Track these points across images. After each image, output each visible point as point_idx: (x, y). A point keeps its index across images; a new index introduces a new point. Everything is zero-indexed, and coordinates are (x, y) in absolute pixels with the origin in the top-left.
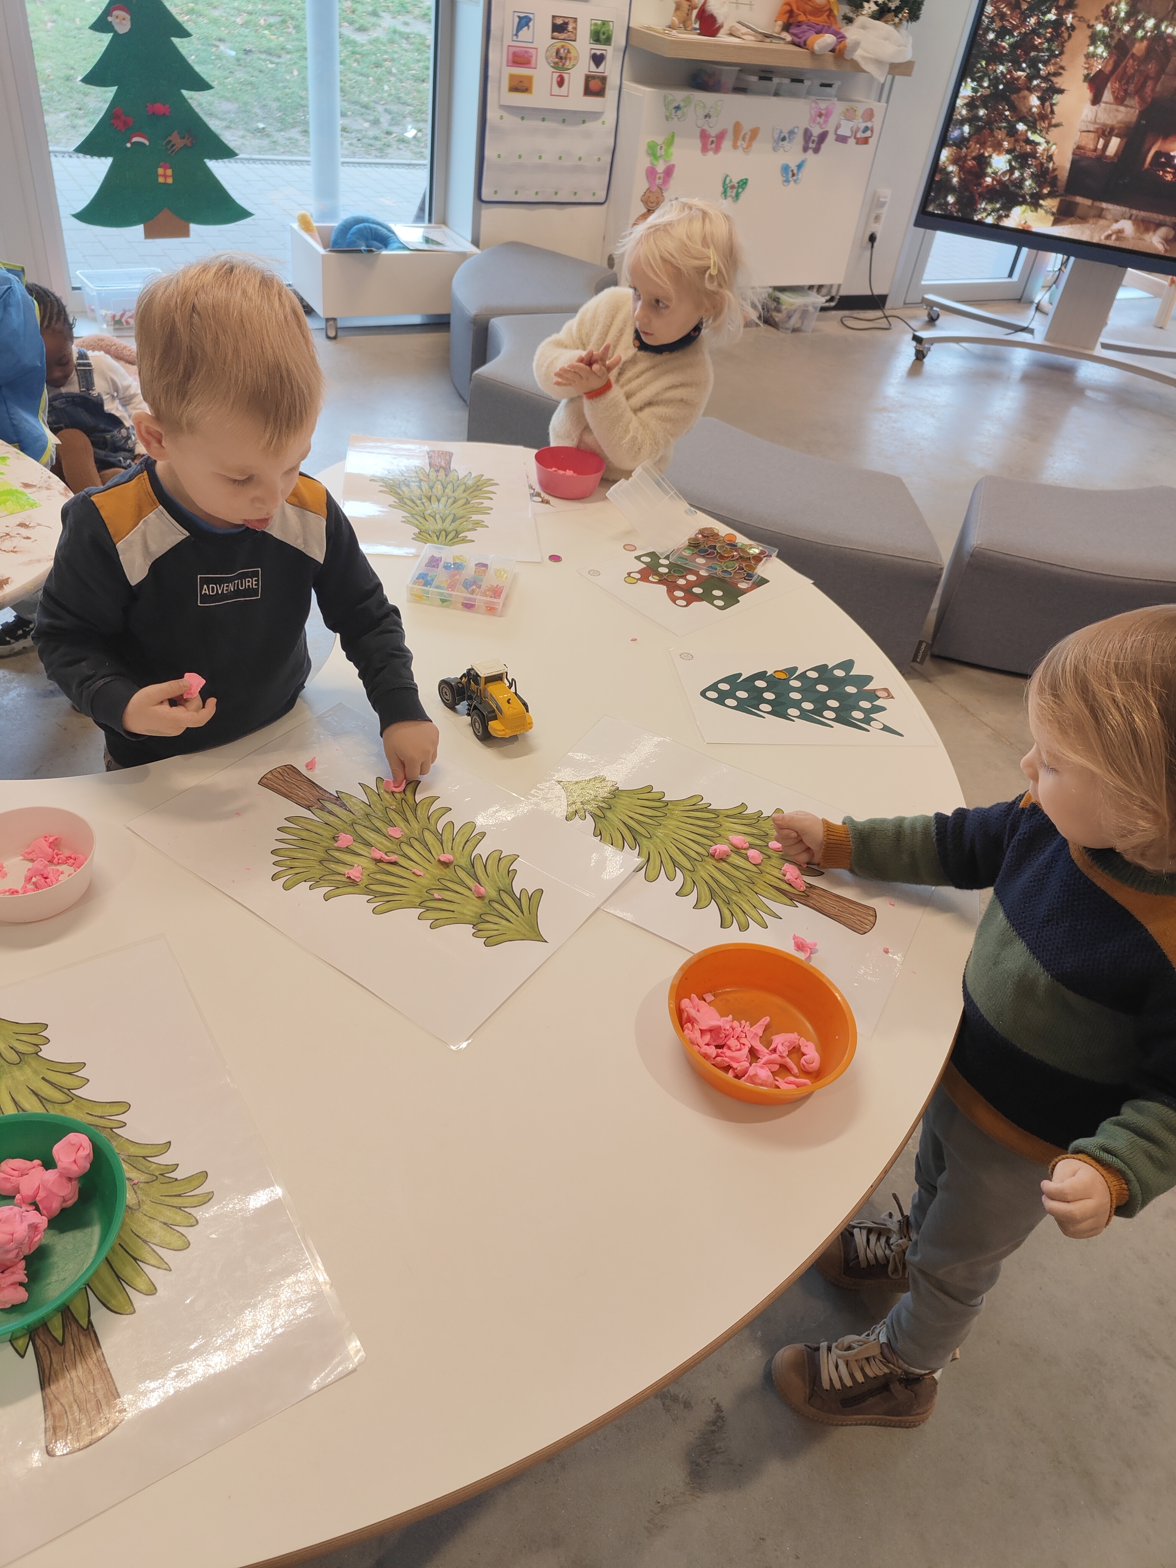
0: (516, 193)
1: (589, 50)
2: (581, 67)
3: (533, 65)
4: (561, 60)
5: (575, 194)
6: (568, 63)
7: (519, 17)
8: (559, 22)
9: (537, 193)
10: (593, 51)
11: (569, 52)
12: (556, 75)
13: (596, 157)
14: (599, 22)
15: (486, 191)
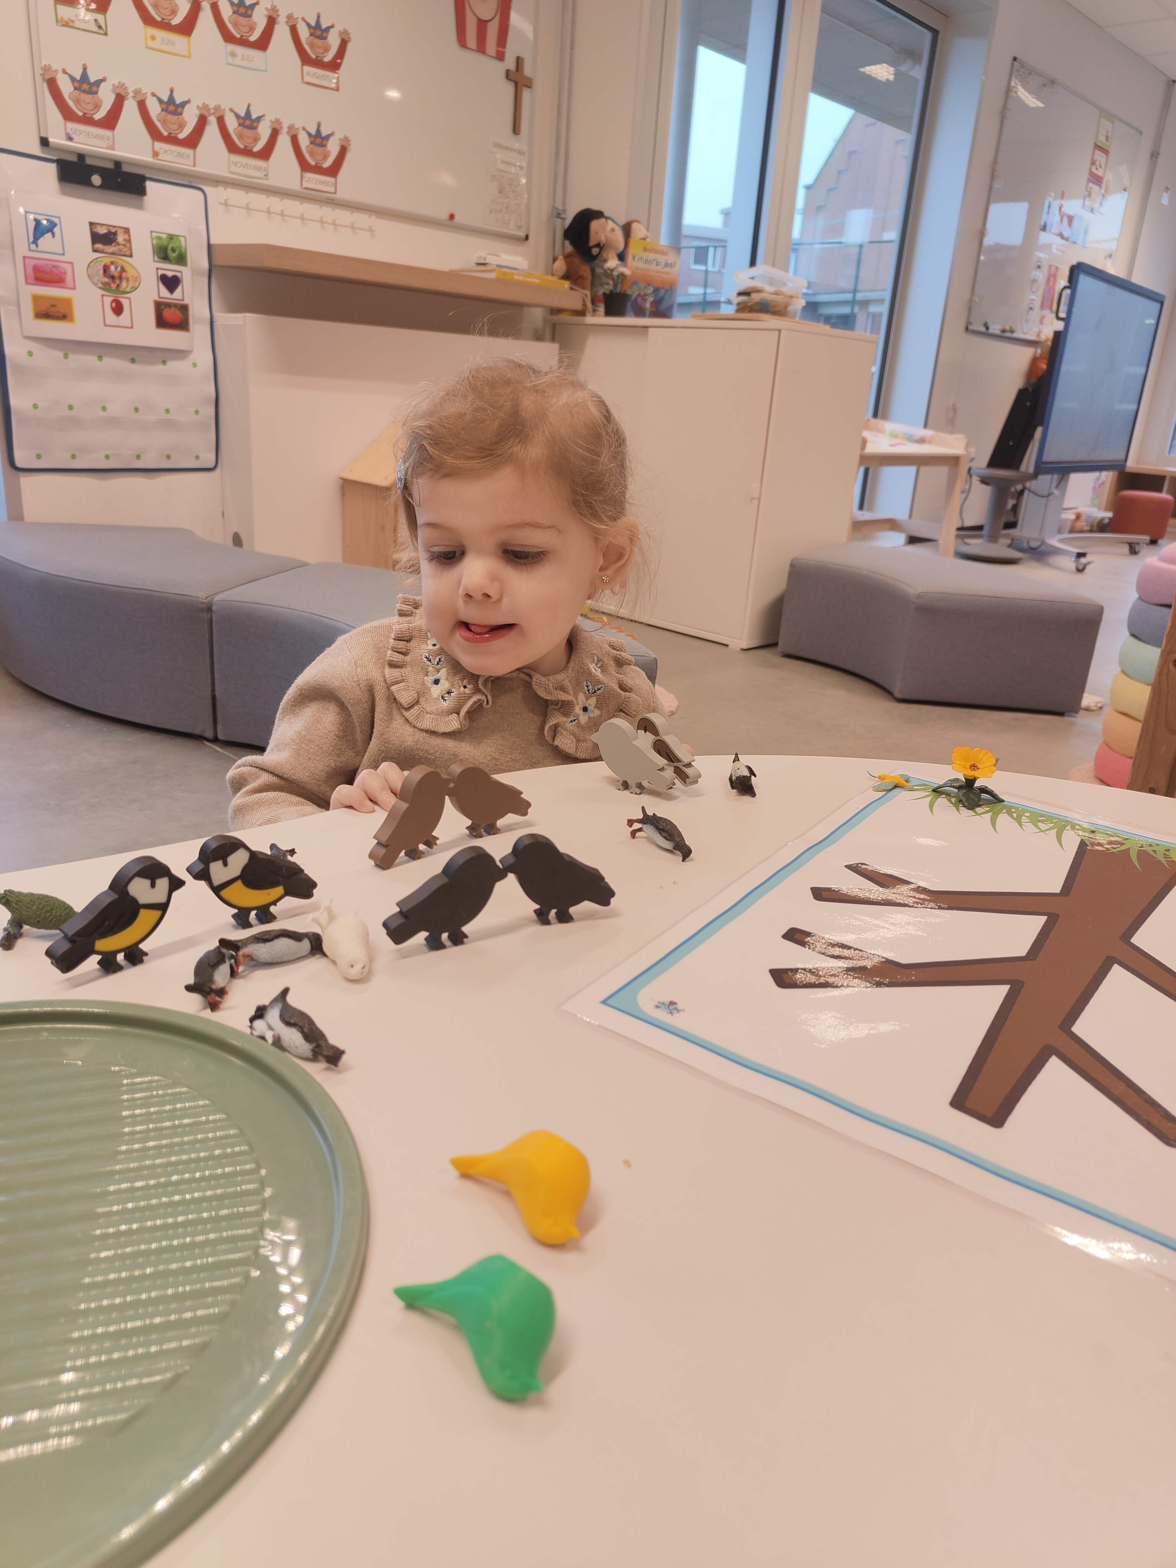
0: (74, 457)
1: (155, 270)
2: (147, 291)
3: (69, 284)
4: (113, 280)
5: (169, 456)
6: (124, 284)
7: (36, 219)
8: (102, 231)
9: (107, 457)
10: (161, 272)
11: (123, 270)
12: (108, 300)
13: (193, 410)
14: (164, 236)
15: (21, 454)
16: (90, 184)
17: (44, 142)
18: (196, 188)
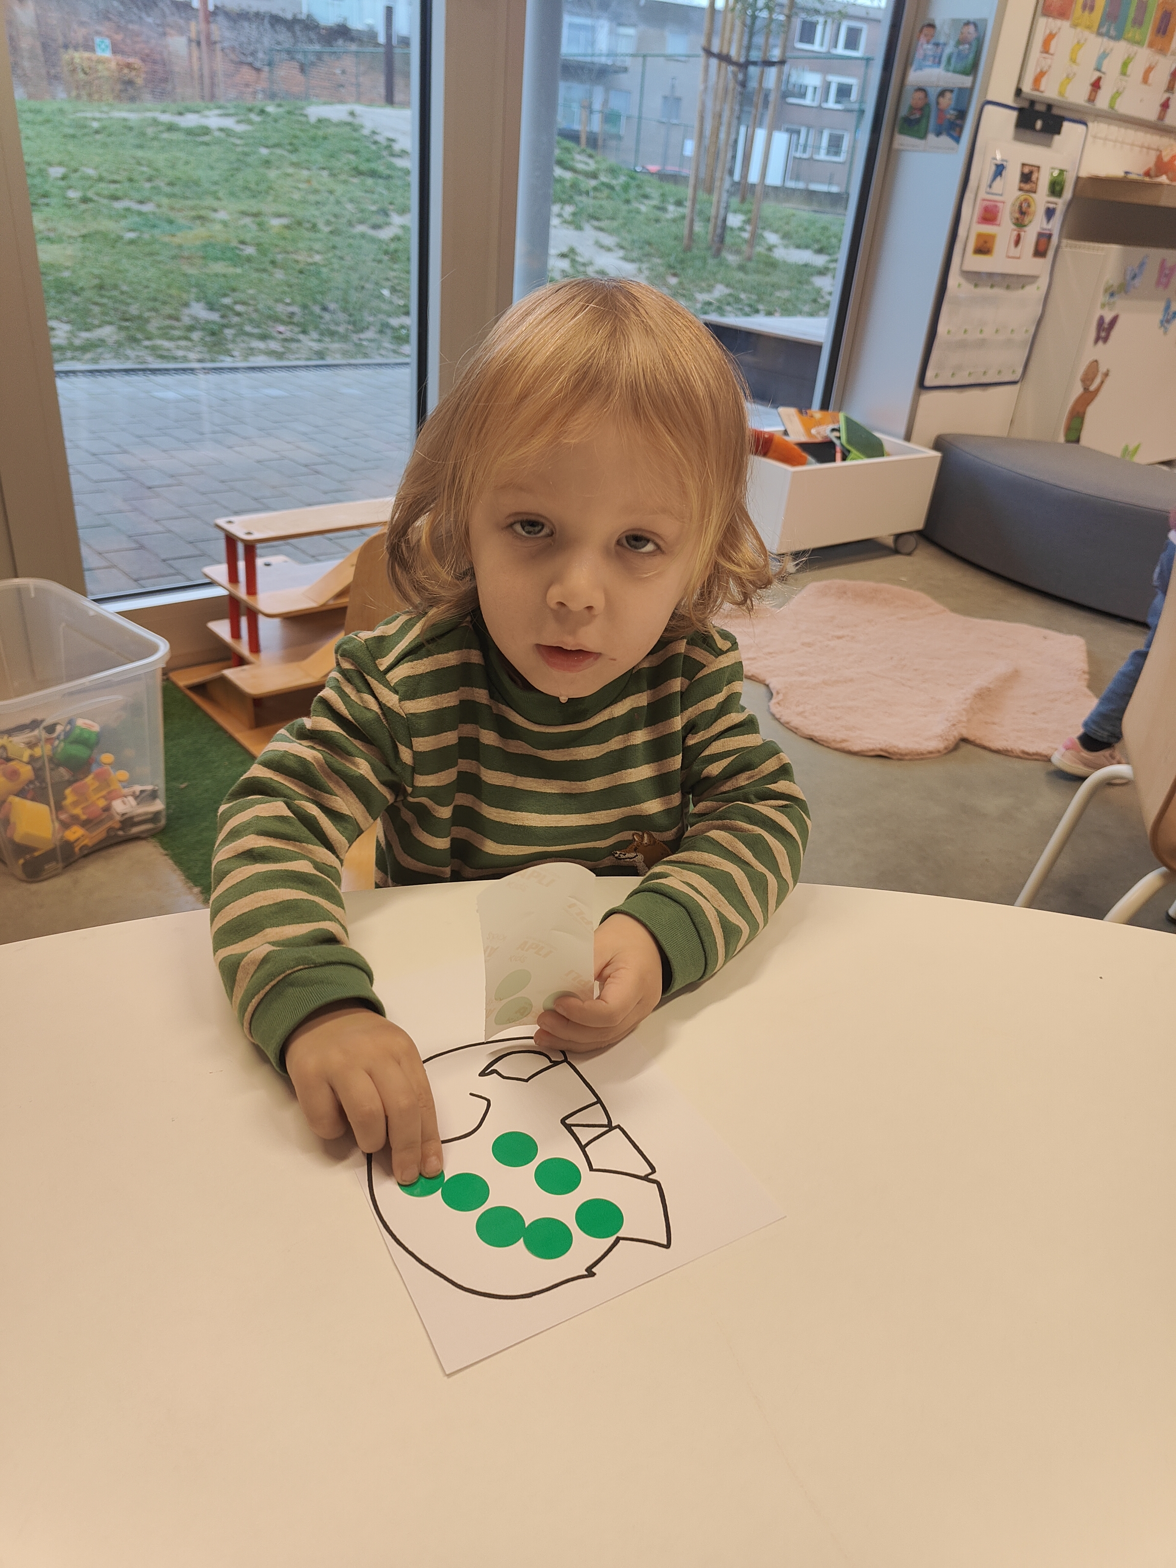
0: (954, 375)
1: (1045, 204)
2: (1037, 224)
3: (998, 222)
4: (1022, 215)
5: (1000, 372)
6: (1026, 219)
7: (998, 166)
8: (1026, 170)
9: (970, 374)
10: (1048, 205)
11: (1029, 205)
12: (1015, 233)
13: (1025, 329)
14: (1058, 171)
15: (930, 374)
16: (1032, 127)
18: (1085, 124)
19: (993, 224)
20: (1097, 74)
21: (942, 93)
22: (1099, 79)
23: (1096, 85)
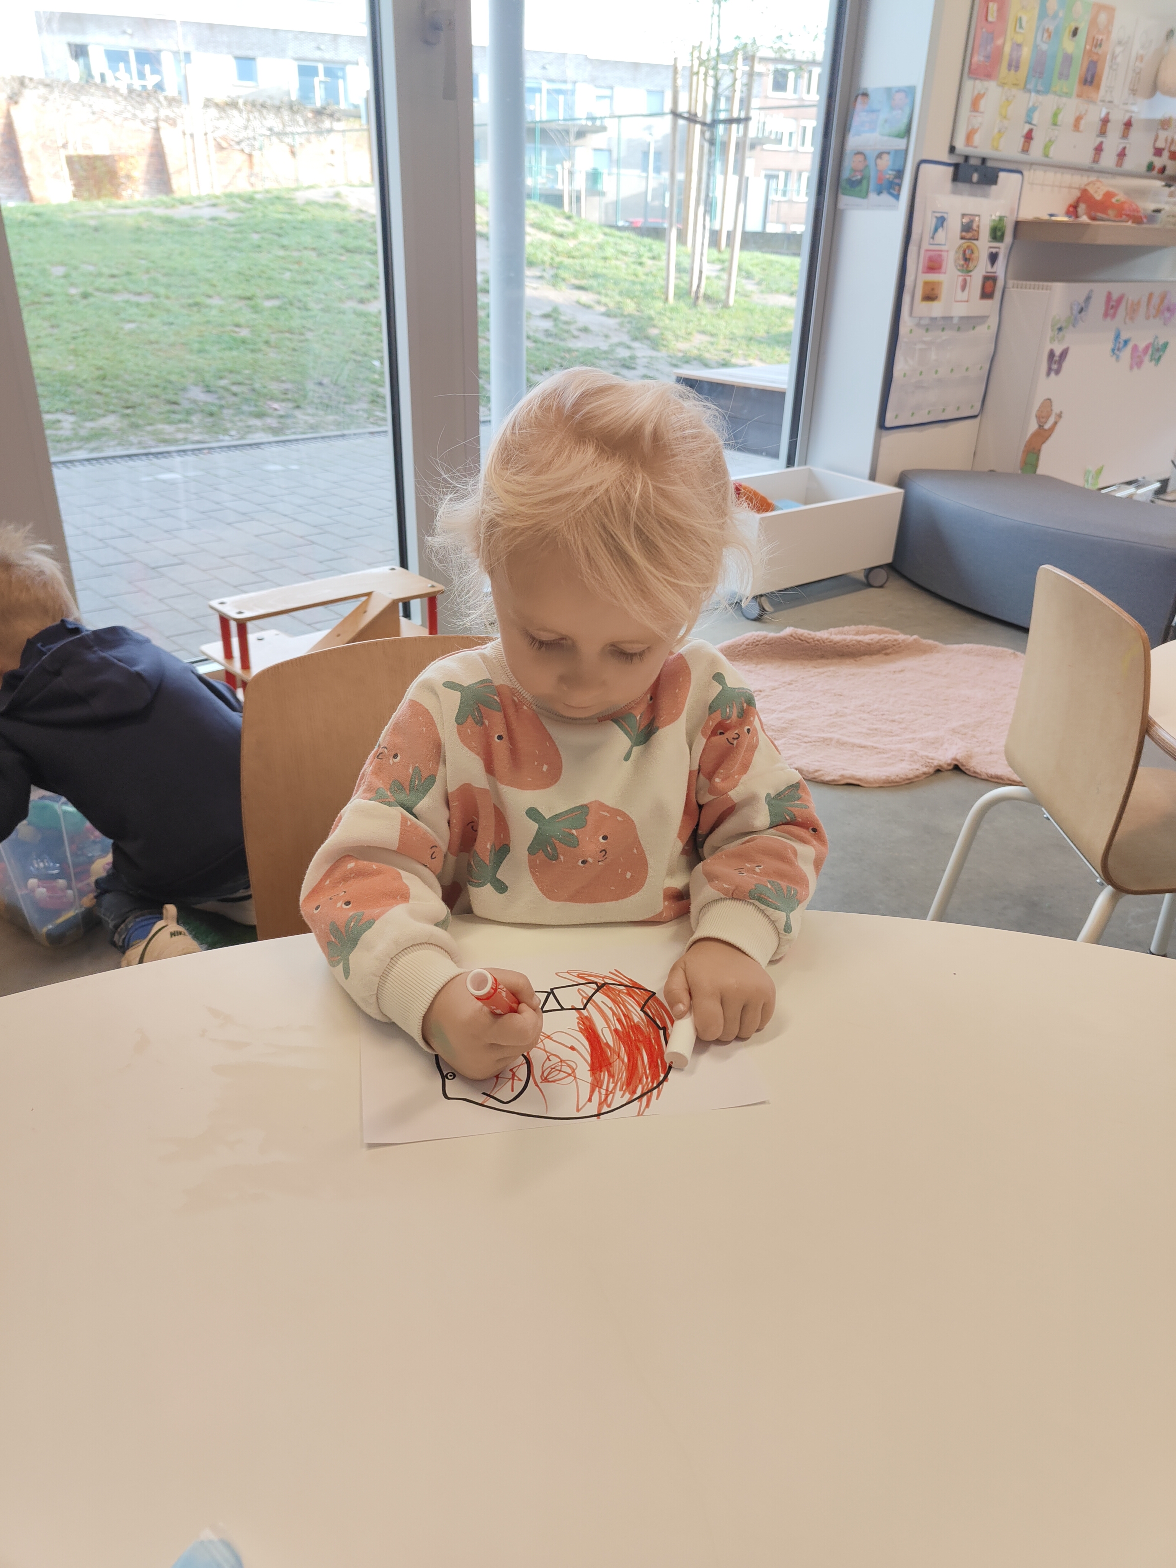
0: (913, 414)
1: (987, 249)
2: (982, 267)
3: (943, 270)
4: (966, 261)
5: (958, 408)
6: (971, 264)
7: (938, 218)
8: (967, 220)
9: (929, 412)
10: (990, 250)
11: (973, 253)
12: (961, 279)
13: (979, 366)
14: (997, 219)
15: (889, 416)
16: (969, 181)
17: (952, 149)
18: (1020, 172)
19: (940, 273)
20: (1027, 127)
21: (880, 156)
22: (1031, 131)
23: (1029, 137)
